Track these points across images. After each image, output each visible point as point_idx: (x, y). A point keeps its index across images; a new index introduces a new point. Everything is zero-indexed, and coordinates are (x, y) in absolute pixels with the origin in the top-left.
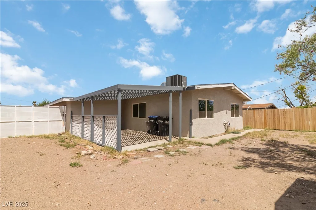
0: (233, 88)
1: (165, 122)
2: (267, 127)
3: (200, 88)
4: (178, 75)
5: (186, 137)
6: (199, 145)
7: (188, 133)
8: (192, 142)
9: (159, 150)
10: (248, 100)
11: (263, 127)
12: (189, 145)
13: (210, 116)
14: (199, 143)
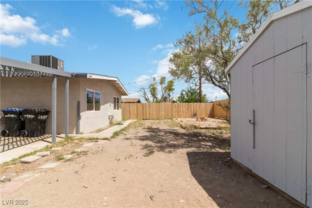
0: (117, 82)
1: (39, 117)
2: (139, 118)
3: (92, 78)
4: (53, 57)
5: (72, 134)
6: (94, 140)
7: (75, 128)
8: (85, 139)
9: (44, 156)
10: (126, 95)
11: (136, 118)
12: (83, 143)
13: (98, 109)
14: (94, 139)
